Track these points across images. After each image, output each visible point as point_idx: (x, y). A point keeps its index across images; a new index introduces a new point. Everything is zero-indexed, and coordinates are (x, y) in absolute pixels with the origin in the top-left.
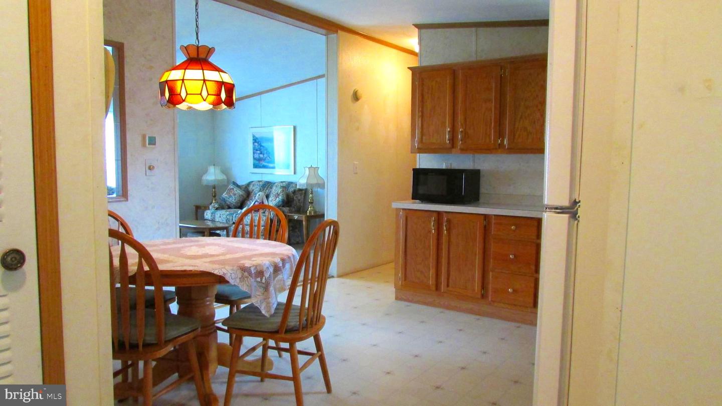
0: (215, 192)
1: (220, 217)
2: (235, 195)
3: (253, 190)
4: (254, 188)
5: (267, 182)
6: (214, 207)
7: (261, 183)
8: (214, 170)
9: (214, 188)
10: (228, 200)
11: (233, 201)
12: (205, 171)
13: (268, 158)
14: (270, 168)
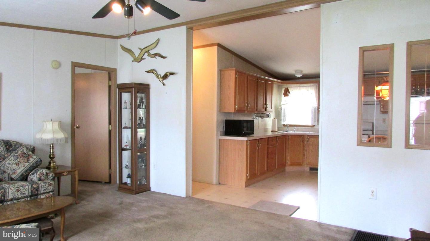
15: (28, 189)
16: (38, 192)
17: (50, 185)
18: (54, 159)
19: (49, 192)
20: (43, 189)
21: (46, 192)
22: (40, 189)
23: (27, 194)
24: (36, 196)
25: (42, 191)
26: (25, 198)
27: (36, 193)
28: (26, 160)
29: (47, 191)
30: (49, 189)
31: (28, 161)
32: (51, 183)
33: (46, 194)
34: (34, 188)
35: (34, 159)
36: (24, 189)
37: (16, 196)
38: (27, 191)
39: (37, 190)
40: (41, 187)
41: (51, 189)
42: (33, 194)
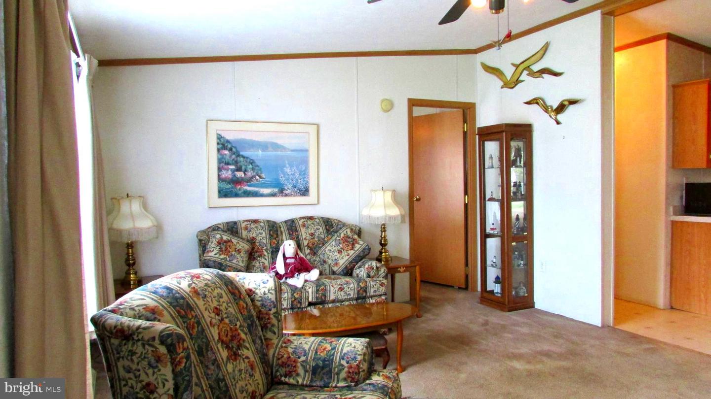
2: (239, 251)
3: (254, 238)
4: (253, 234)
9: (130, 245)
13: (257, 177)
14: (262, 195)
15: (353, 288)
16: (366, 294)
17: (382, 285)
18: (386, 247)
19: (381, 295)
20: (372, 290)
22: (368, 290)
23: (352, 296)
24: (364, 300)
25: (372, 294)
26: (350, 300)
27: (364, 295)
28: (351, 246)
29: (377, 293)
30: (380, 290)
31: (352, 249)
32: (383, 283)
33: (376, 298)
34: (361, 288)
36: (348, 288)
37: (339, 296)
38: (352, 293)
39: (365, 291)
40: (370, 287)
41: (383, 291)
42: (360, 295)
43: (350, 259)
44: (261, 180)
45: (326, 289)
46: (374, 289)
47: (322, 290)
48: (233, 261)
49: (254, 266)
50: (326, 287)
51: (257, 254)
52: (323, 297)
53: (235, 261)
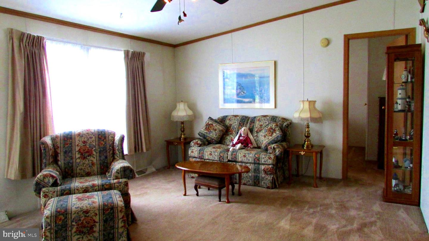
0: (183, 127)
1: (211, 154)
2: (215, 130)
3: (231, 125)
4: (231, 123)
5: (243, 116)
6: (198, 144)
7: (238, 118)
8: (184, 106)
9: (182, 123)
10: (208, 135)
11: (214, 136)
12: (174, 108)
13: (242, 93)
14: (244, 102)
15: (251, 157)
16: (259, 162)
17: (270, 158)
18: (309, 138)
19: (269, 165)
20: (263, 160)
21: (266, 163)
22: (260, 160)
23: (251, 161)
24: (259, 165)
25: (263, 162)
26: (250, 163)
27: (258, 162)
28: (271, 134)
30: (269, 162)
31: (271, 136)
32: (271, 157)
33: (266, 165)
34: (256, 158)
35: (276, 134)
36: (249, 156)
37: (244, 160)
38: (251, 159)
39: (259, 160)
40: (262, 158)
41: (271, 162)
42: (255, 162)
43: (269, 142)
44: (244, 94)
45: (236, 155)
46: (264, 160)
47: (234, 154)
48: (210, 134)
49: (227, 139)
50: (236, 154)
51: (230, 133)
52: (235, 158)
53: (211, 134)
